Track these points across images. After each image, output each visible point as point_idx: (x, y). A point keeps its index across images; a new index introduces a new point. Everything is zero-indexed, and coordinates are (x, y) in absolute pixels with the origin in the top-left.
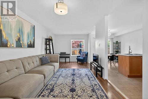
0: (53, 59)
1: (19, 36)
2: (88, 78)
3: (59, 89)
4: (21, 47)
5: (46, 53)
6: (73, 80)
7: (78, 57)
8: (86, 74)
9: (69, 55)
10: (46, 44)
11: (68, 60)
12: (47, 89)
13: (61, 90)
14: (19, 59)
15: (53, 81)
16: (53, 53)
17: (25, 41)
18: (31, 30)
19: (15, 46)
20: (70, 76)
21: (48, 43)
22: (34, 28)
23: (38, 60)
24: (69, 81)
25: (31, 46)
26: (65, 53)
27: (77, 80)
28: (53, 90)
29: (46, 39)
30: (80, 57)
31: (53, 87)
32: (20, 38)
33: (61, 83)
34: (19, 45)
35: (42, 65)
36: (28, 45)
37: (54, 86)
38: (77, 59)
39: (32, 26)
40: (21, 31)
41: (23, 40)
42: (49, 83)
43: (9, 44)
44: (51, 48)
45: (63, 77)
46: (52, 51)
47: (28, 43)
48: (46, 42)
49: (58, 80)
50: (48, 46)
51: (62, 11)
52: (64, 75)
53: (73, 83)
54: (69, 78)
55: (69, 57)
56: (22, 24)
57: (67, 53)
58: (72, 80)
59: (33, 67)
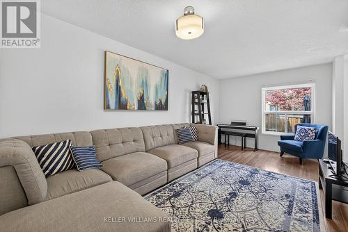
0: (203, 136)
1: (142, 92)
2: (290, 207)
3: (190, 199)
4: (145, 109)
5: (193, 122)
6: (234, 195)
7: (282, 138)
8: (290, 193)
9: (254, 130)
10: (193, 103)
11: (250, 143)
12: (170, 190)
13: (192, 202)
14: (140, 128)
15: (190, 179)
16: (210, 123)
17: (151, 99)
18: (161, 80)
19: (136, 108)
20: (232, 181)
21: (196, 101)
22: (167, 75)
23: (171, 132)
24: (222, 191)
25: (162, 107)
26: (244, 124)
27: (245, 197)
28: (179, 195)
29: (194, 93)
30: (292, 138)
31: (181, 191)
32: (143, 95)
33: (201, 189)
34: (142, 106)
35: (178, 144)
36: (156, 105)
37: (184, 189)
38: (279, 144)
39: (162, 72)
40: (144, 84)
41: (148, 98)
42: (181, 180)
43: (129, 104)
44: (206, 110)
45: (213, 179)
46: (206, 117)
47: (155, 103)
48: (193, 98)
49: (199, 181)
50: (196, 107)
51: (189, 30)
52: (218, 175)
53: (228, 200)
54: (227, 186)
55: (253, 136)
56: (147, 73)
57: (249, 125)
58: (230, 194)
59: (160, 144)
